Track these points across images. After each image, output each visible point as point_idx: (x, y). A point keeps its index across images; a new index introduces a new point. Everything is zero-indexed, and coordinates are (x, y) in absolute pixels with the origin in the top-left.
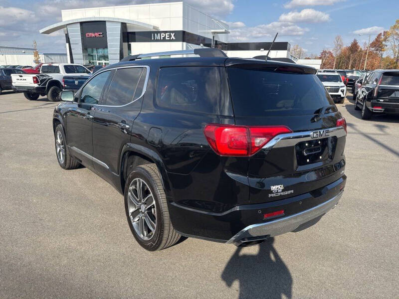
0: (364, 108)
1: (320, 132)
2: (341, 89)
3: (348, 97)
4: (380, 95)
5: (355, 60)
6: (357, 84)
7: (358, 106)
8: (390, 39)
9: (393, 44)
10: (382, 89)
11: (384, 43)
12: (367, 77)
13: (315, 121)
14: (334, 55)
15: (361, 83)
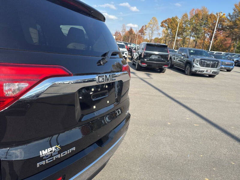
0: (137, 64)
1: (106, 76)
2: (125, 52)
3: (129, 58)
4: (145, 57)
5: (132, 39)
6: (134, 51)
7: (134, 63)
8: (148, 29)
9: (149, 32)
10: (146, 54)
11: (145, 31)
12: (138, 47)
13: (101, 65)
14: (122, 35)
15: (135, 50)
